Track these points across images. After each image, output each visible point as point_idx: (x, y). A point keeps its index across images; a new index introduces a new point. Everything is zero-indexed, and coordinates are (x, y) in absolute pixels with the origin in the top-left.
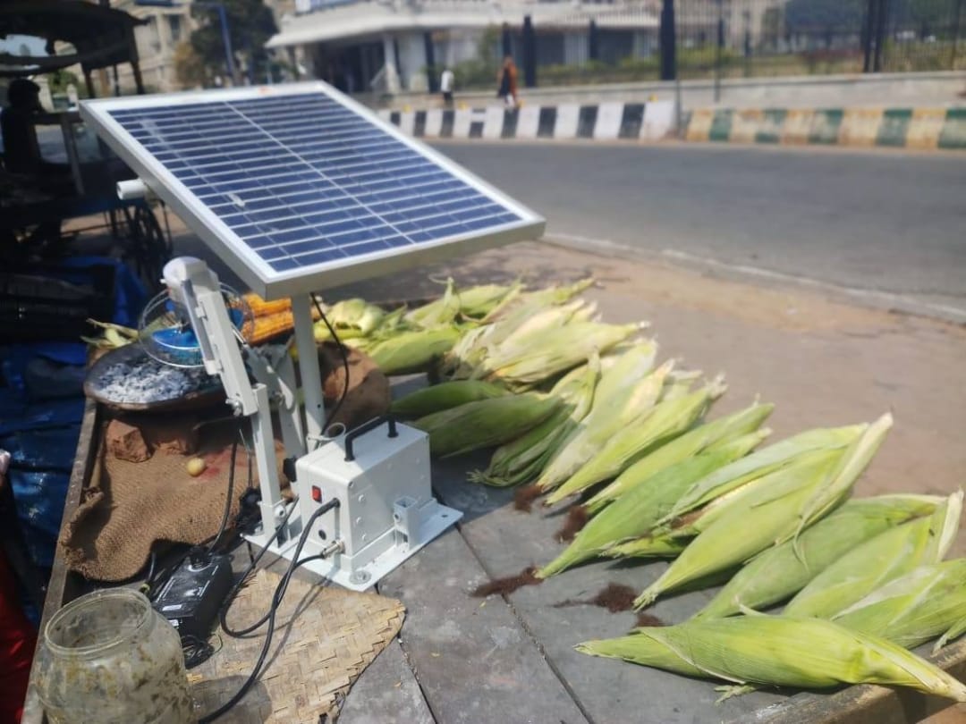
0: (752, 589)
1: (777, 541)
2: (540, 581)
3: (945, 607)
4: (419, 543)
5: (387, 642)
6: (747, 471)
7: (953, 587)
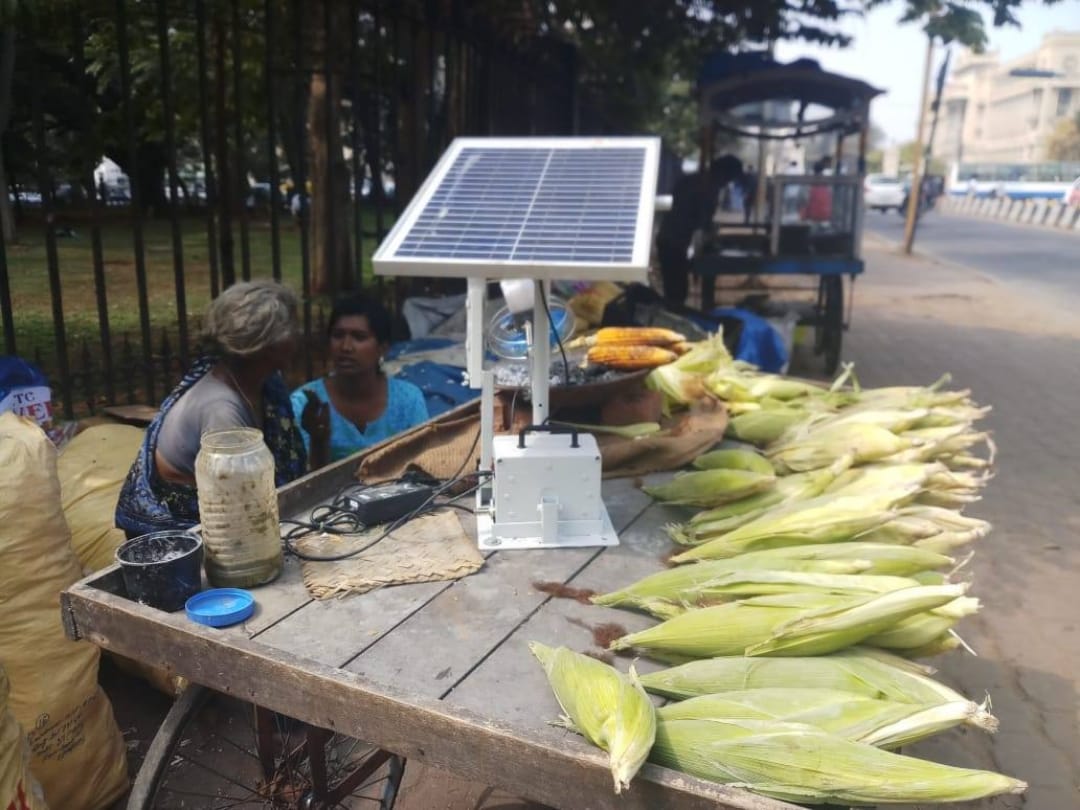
0: (685, 676)
1: (747, 651)
2: (591, 603)
3: (775, 760)
4: (559, 541)
5: (445, 578)
6: (785, 581)
7: (797, 747)
